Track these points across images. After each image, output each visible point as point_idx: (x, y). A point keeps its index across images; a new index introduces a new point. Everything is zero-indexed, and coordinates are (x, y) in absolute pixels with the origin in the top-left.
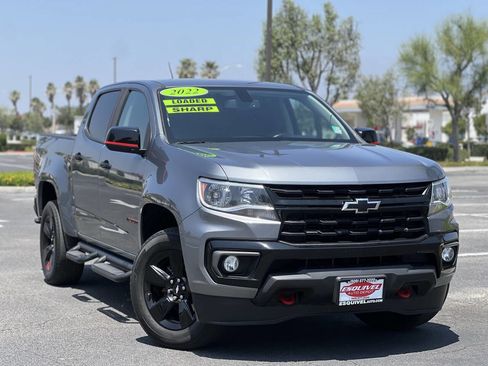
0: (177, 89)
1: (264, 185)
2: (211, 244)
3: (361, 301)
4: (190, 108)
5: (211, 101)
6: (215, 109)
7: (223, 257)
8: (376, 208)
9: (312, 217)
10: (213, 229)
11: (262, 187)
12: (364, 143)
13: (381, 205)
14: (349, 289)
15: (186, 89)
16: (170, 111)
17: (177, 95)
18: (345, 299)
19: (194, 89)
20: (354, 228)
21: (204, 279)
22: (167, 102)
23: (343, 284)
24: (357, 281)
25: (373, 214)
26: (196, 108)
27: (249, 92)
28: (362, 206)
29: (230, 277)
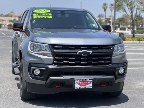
0: (40, 10)
1: (48, 44)
2: (31, 65)
3: (84, 87)
4: (42, 17)
5: (50, 14)
6: (51, 17)
7: (34, 70)
8: (90, 54)
9: (66, 57)
10: (32, 60)
11: (47, 45)
12: (103, 30)
13: (92, 53)
14: (79, 83)
15: (43, 10)
16: (34, 17)
17: (39, 12)
18: (77, 86)
19: (46, 10)
20: (82, 61)
21: (28, 77)
22: (34, 15)
23: (76, 81)
24: (82, 80)
25: (89, 56)
26: (44, 17)
27: (65, 11)
28: (85, 53)
29: (36, 77)
